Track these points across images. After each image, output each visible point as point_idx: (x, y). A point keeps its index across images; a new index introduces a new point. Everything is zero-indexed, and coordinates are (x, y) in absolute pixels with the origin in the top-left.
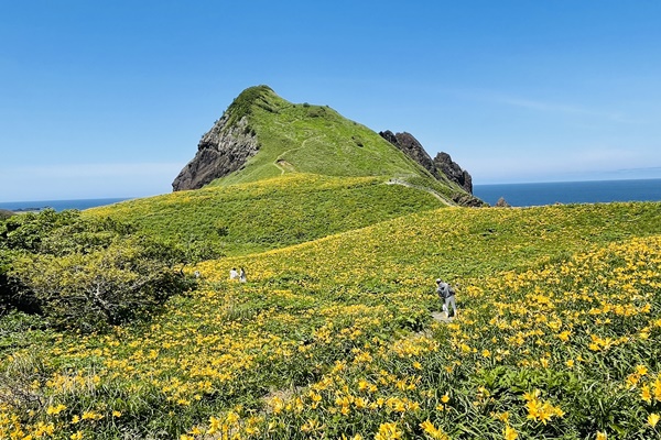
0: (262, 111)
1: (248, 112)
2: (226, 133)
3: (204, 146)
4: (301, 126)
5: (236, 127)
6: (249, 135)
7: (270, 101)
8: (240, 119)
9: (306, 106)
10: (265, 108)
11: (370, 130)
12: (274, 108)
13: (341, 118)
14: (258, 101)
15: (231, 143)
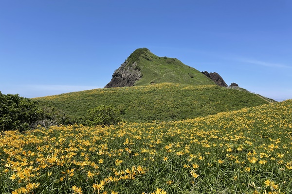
0: (144, 59)
1: (138, 60)
2: (126, 69)
3: (115, 75)
4: (163, 67)
5: (131, 66)
6: (137, 70)
7: (148, 55)
8: (133, 63)
9: (165, 58)
10: (146, 58)
11: (197, 71)
12: (150, 58)
13: (182, 64)
14: (143, 55)
15: (128, 74)
